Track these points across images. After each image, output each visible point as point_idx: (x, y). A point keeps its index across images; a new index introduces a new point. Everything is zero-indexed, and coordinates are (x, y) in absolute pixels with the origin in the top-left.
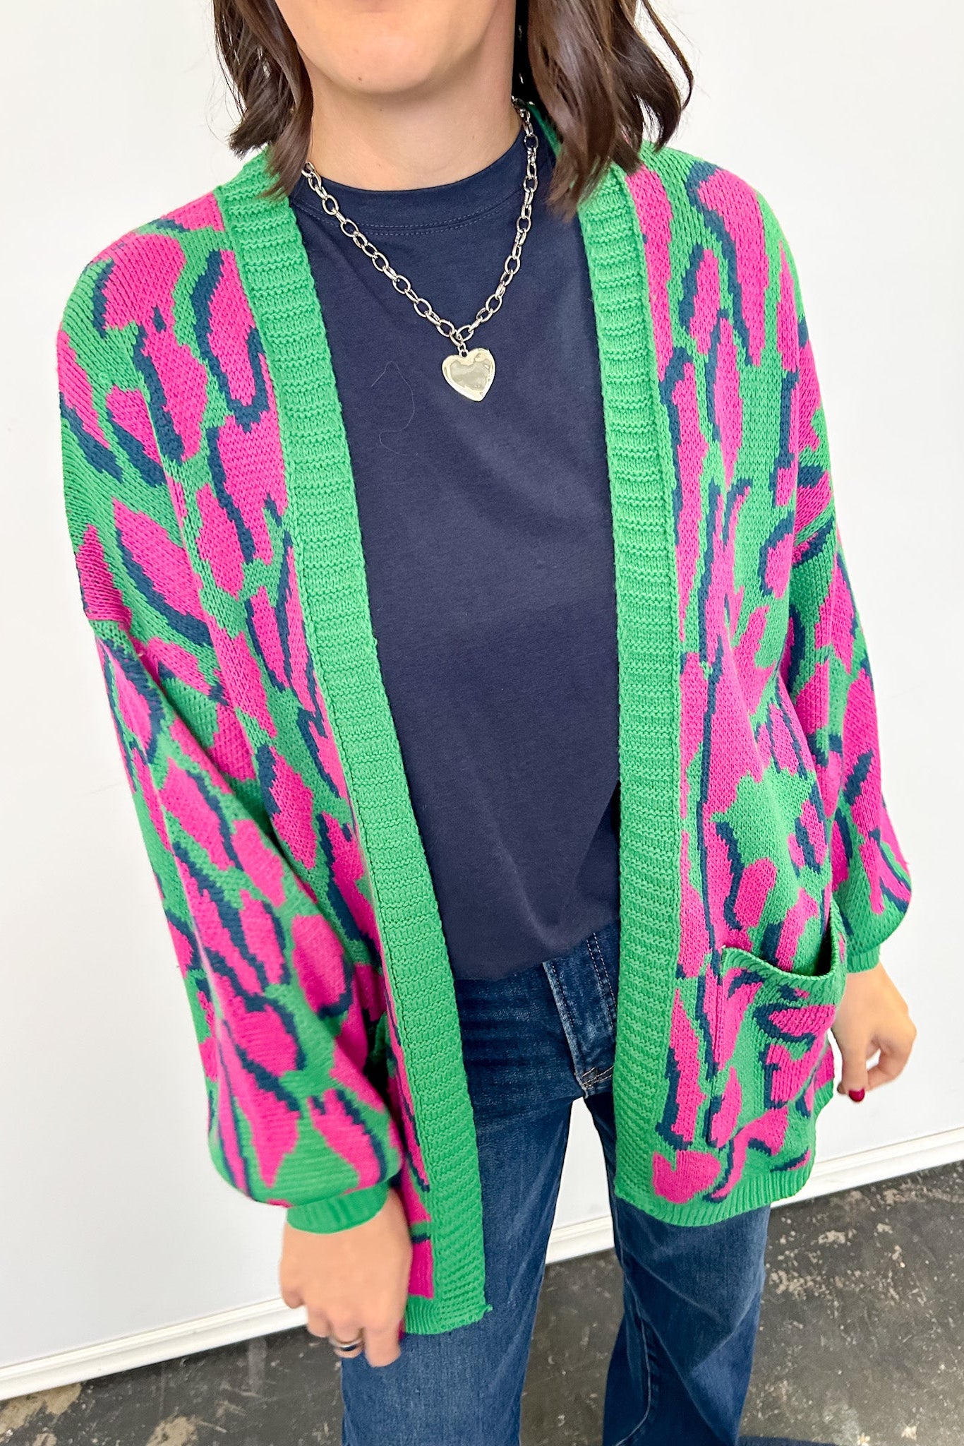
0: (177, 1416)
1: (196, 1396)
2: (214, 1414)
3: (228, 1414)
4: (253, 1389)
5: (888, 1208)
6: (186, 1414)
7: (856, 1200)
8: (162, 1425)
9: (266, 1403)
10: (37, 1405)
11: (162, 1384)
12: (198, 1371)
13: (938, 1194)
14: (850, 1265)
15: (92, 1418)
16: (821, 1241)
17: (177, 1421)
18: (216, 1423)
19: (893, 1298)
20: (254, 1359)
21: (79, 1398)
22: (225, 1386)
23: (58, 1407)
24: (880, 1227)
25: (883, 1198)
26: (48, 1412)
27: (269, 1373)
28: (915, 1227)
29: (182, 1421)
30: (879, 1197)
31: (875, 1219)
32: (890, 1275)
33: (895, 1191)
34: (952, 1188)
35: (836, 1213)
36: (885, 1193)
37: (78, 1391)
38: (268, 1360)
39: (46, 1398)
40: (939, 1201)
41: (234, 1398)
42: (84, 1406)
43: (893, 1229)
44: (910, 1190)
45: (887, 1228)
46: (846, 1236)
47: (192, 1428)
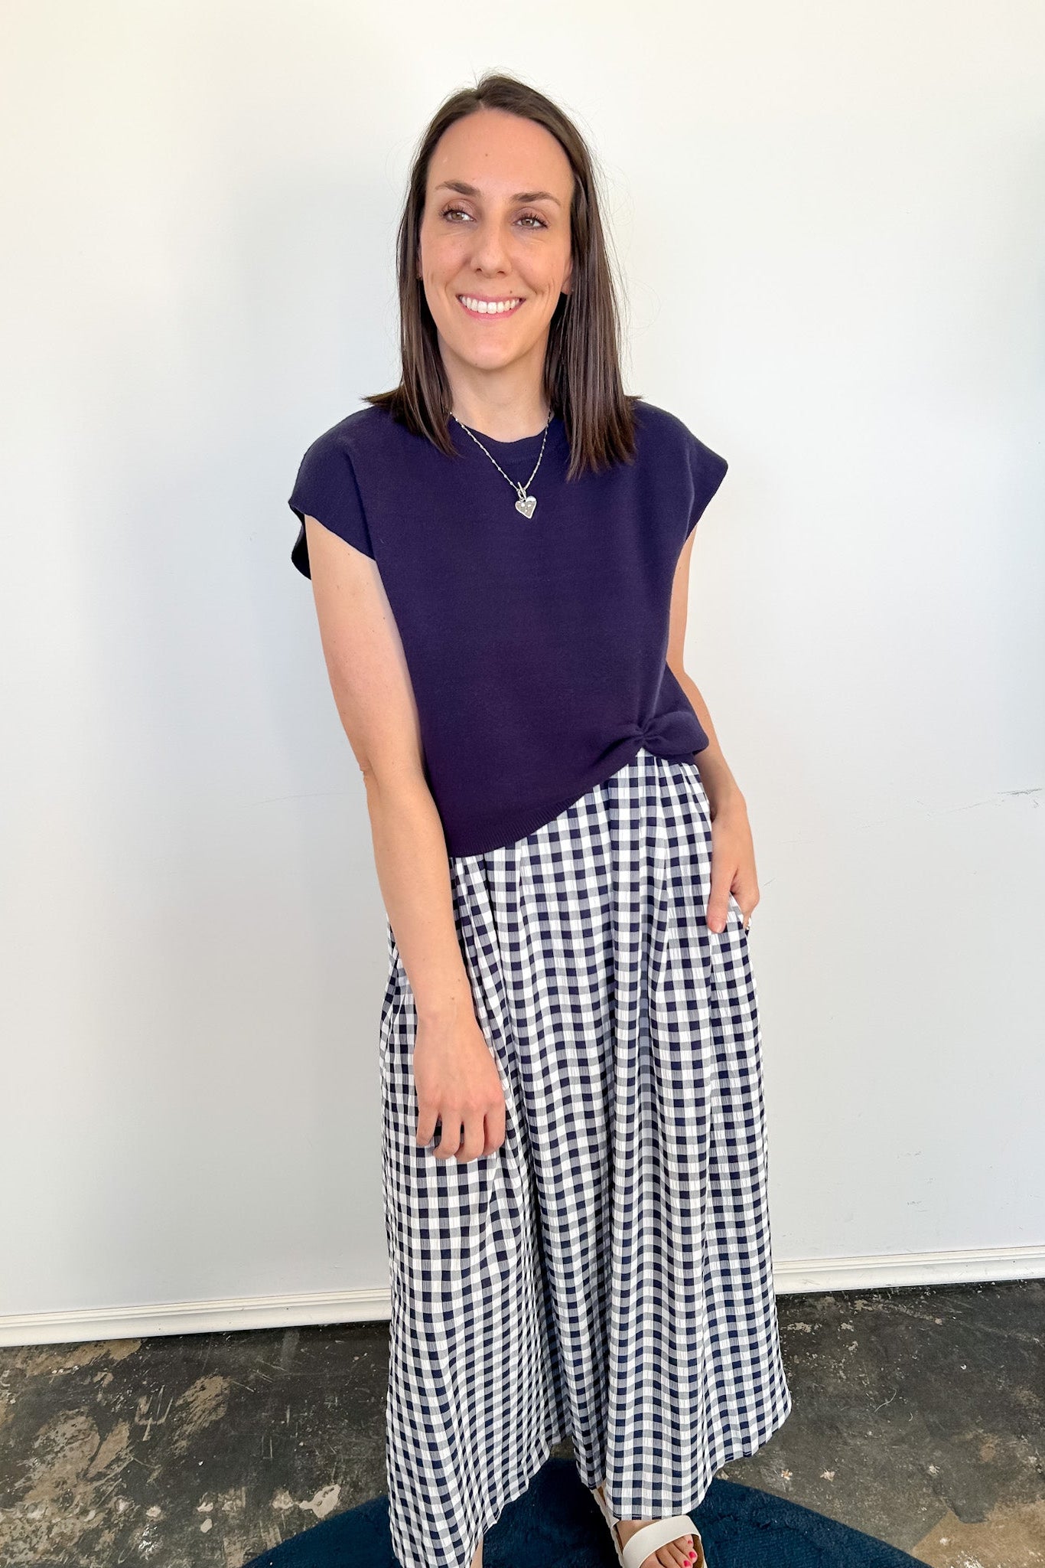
0: (215, 1375)
1: (234, 1363)
2: (247, 1377)
3: (257, 1380)
4: (283, 1366)
5: (856, 1312)
6: (224, 1375)
7: (829, 1303)
8: (202, 1379)
9: (291, 1377)
10: (103, 1352)
11: (208, 1352)
12: (241, 1345)
13: (903, 1309)
14: (810, 1349)
15: (145, 1367)
16: (789, 1328)
17: (214, 1378)
18: (247, 1383)
19: (840, 1378)
20: (288, 1345)
21: (137, 1352)
22: (260, 1359)
23: (119, 1355)
24: (844, 1326)
25: (853, 1304)
26: (111, 1357)
27: (298, 1356)
28: (874, 1330)
29: (219, 1379)
30: (849, 1304)
31: (840, 1319)
32: (843, 1360)
33: (865, 1302)
34: (916, 1306)
35: (808, 1310)
36: (856, 1302)
37: (139, 1344)
38: (299, 1347)
39: (111, 1348)
40: (901, 1314)
41: (264, 1369)
42: (141, 1358)
43: (856, 1327)
44: (879, 1302)
45: (849, 1327)
46: (812, 1328)
47: (226, 1385)
